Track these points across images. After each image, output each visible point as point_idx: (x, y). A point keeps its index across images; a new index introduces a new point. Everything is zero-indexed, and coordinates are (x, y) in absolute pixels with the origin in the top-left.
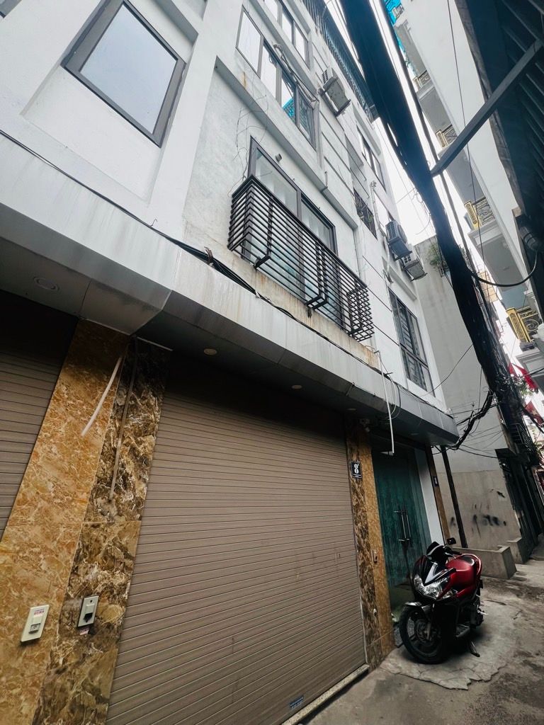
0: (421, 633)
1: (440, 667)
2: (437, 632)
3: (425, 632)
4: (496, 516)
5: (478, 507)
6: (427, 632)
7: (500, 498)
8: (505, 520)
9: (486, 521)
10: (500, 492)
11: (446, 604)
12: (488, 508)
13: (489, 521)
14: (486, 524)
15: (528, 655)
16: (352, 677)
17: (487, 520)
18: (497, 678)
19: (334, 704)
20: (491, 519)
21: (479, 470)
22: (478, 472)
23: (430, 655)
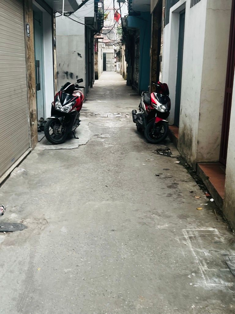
0: (56, 131)
1: (64, 144)
2: (65, 129)
3: (59, 130)
4: (72, 72)
5: (62, 65)
6: (60, 130)
7: (79, 58)
8: (77, 75)
9: (64, 76)
10: (80, 53)
11: (72, 114)
12: (68, 66)
13: (67, 75)
14: (64, 78)
15: (98, 135)
16: (27, 152)
17: (66, 75)
18: (88, 143)
19: (23, 162)
20: (69, 74)
21: (69, 35)
22: (68, 36)
23: (59, 140)
